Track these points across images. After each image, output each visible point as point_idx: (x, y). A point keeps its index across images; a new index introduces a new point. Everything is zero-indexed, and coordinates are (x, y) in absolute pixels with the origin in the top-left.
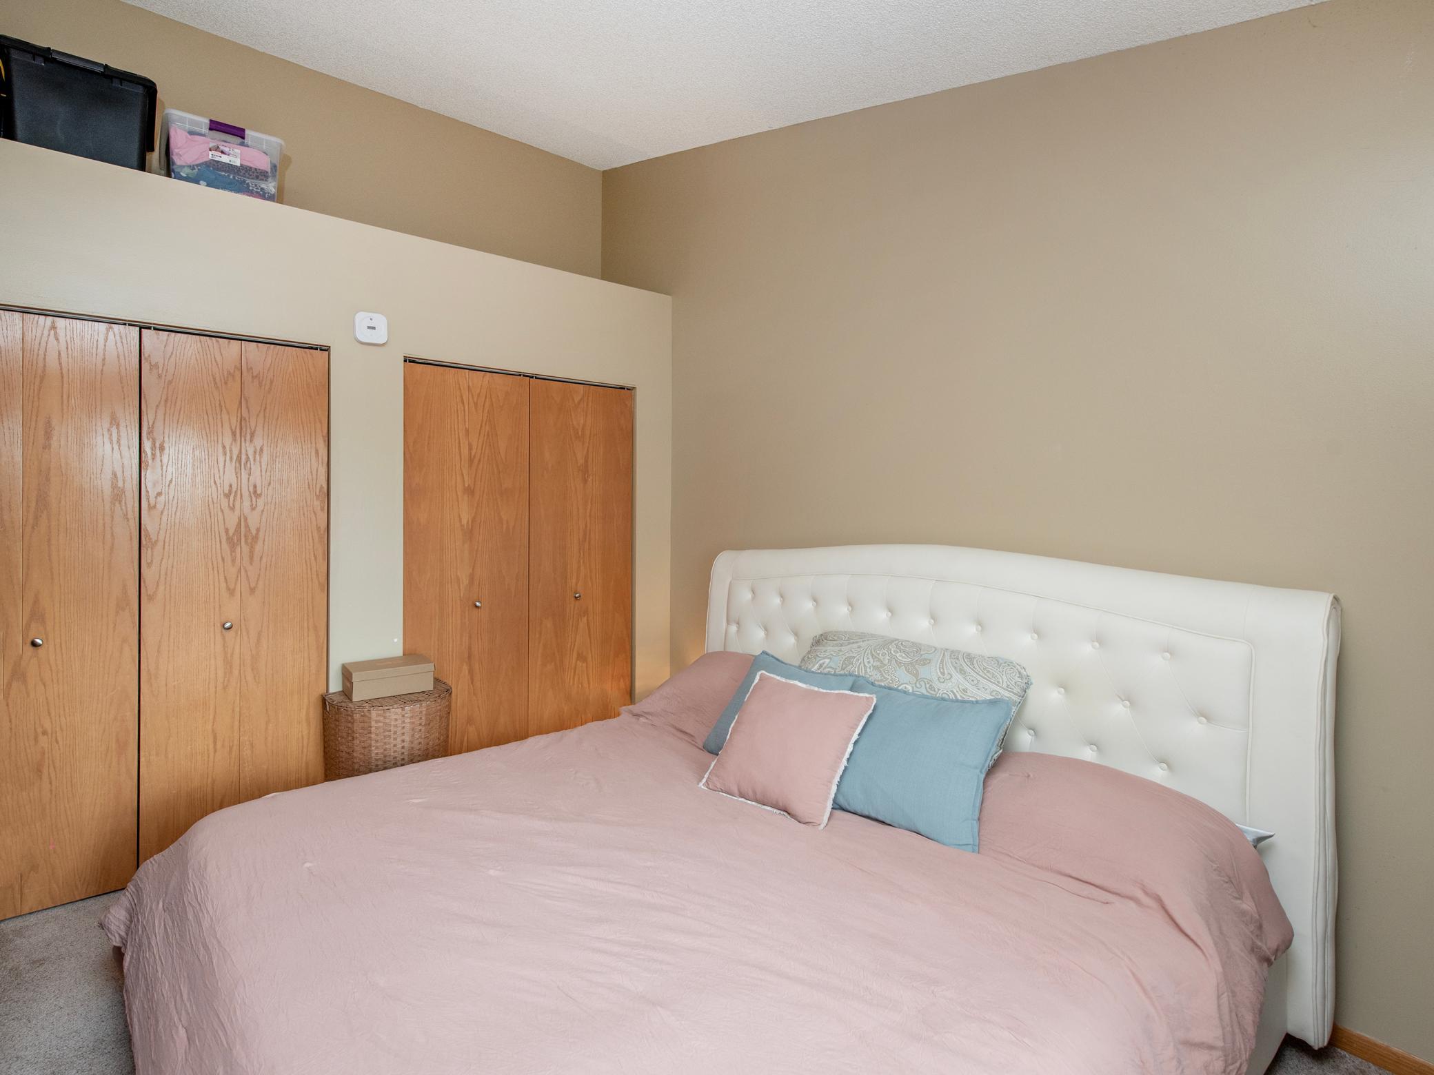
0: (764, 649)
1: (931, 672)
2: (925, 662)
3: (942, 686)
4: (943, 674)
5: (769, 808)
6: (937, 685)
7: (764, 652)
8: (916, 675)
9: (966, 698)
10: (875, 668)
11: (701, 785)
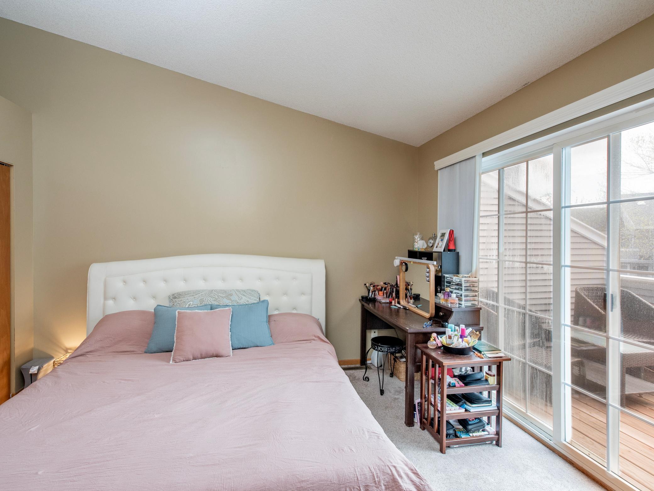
0: (158, 304)
1: (234, 298)
2: (231, 295)
3: (241, 301)
4: (239, 297)
5: (207, 359)
6: (238, 301)
7: (158, 305)
8: (231, 300)
9: (249, 303)
10: (214, 300)
11: (171, 362)
